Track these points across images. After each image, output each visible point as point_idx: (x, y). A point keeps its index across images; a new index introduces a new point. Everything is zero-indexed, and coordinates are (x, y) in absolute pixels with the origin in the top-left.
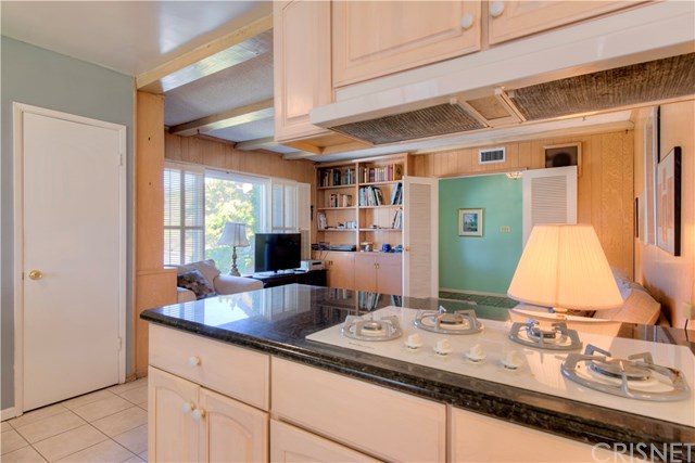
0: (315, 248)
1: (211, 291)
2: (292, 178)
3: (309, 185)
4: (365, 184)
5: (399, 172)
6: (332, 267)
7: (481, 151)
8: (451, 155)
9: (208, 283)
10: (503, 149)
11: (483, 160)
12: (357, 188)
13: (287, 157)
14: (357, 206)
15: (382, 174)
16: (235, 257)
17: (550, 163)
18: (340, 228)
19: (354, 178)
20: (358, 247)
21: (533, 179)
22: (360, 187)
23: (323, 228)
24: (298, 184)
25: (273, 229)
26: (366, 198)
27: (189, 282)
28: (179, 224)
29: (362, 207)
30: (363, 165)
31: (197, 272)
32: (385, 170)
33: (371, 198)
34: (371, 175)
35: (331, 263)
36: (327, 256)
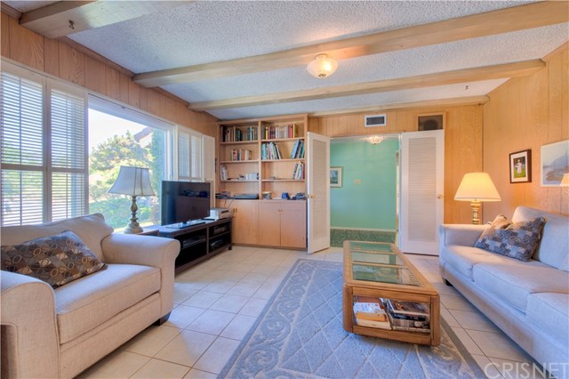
0: (219, 197)
1: (94, 263)
2: (197, 129)
3: (214, 139)
4: (267, 140)
5: (298, 131)
6: (237, 215)
7: (367, 116)
8: (341, 118)
9: (92, 249)
10: (384, 115)
11: (368, 124)
12: (260, 143)
13: (193, 107)
14: (259, 160)
15: (282, 133)
16: (134, 209)
17: (422, 127)
18: (241, 179)
19: (256, 135)
20: (260, 196)
21: (410, 140)
22: (263, 143)
23: (225, 179)
24: (204, 136)
25: (179, 177)
26: (268, 153)
27: (49, 254)
28: (39, 162)
29: (265, 160)
30: (264, 123)
31: (70, 235)
32: (286, 129)
33: (273, 153)
34: (272, 134)
35: (235, 210)
36: (230, 204)
